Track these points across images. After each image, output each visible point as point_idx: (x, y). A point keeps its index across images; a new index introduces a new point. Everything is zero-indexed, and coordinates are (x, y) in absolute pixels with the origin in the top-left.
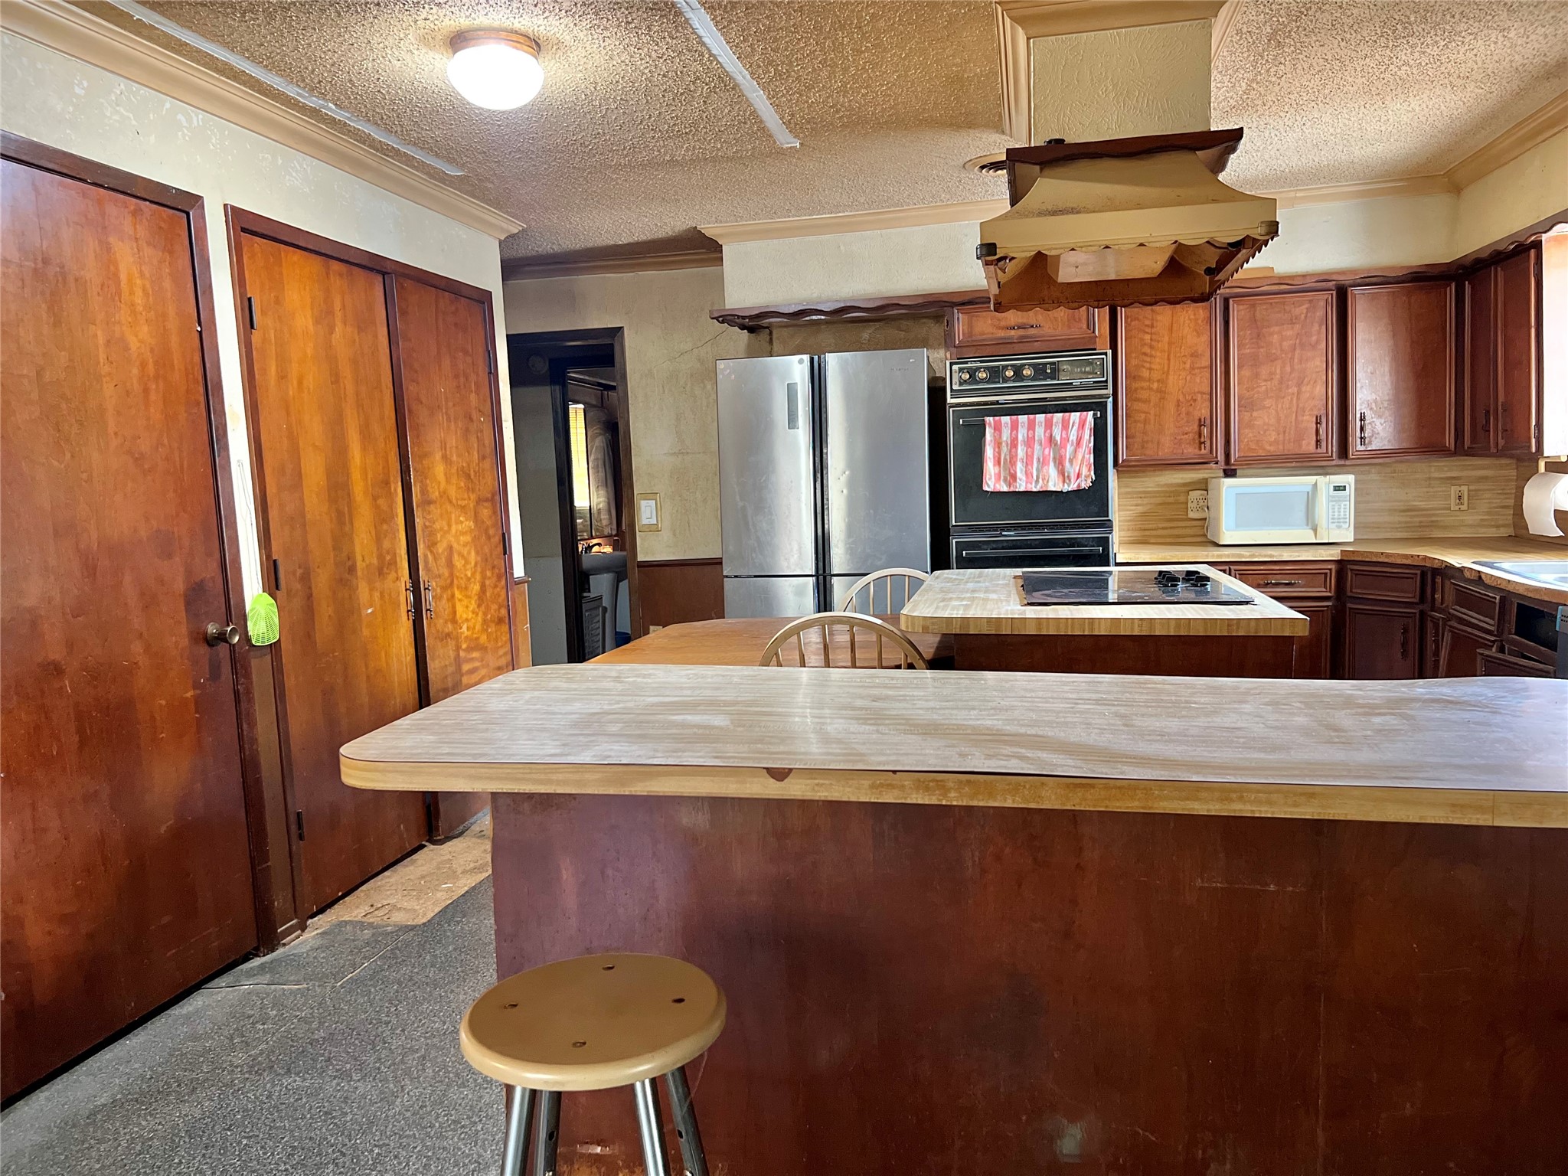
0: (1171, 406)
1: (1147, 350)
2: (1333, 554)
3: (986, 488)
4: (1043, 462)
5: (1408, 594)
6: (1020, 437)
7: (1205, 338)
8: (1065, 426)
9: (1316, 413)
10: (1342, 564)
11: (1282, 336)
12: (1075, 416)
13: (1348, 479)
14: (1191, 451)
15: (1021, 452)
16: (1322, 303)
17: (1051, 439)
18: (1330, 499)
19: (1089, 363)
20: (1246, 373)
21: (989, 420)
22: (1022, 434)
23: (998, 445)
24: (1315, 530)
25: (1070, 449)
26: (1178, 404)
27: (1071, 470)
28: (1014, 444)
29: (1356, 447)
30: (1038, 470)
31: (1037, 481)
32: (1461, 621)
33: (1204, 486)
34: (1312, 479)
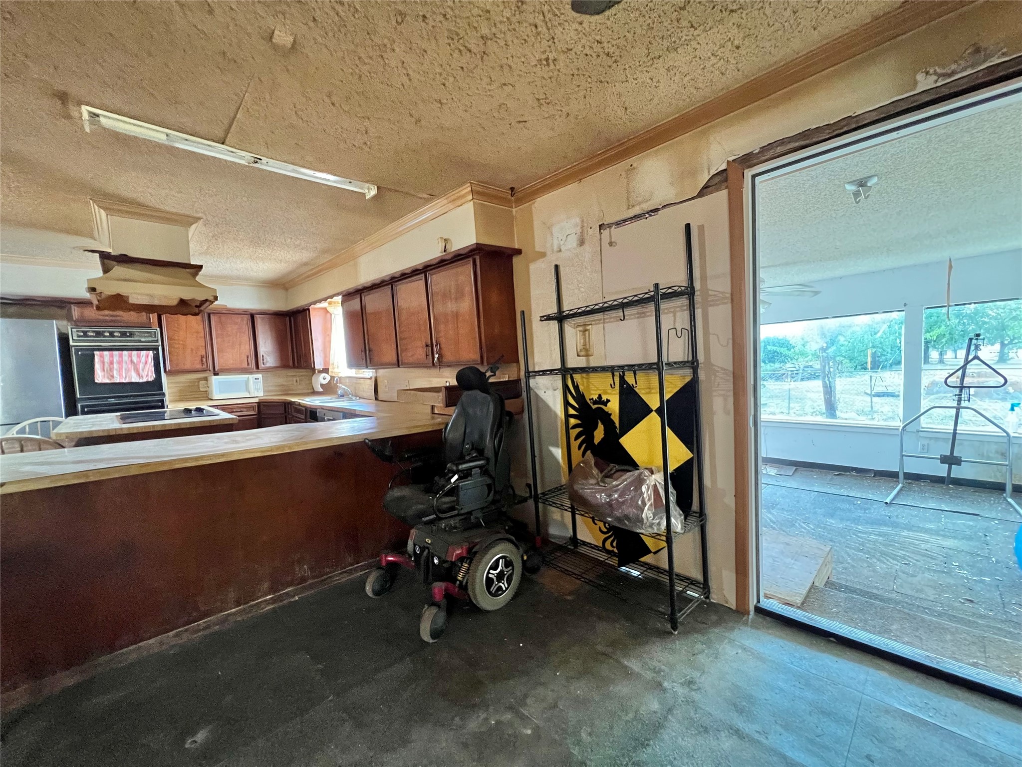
0: (188, 351)
1: (177, 330)
2: (257, 400)
3: (96, 381)
4: (128, 370)
5: (282, 410)
6: (115, 360)
7: (201, 327)
8: (139, 356)
9: (247, 354)
10: (259, 403)
11: (231, 328)
12: (144, 353)
13: (260, 376)
14: (198, 366)
15: (116, 366)
16: (246, 319)
17: (132, 361)
18: (254, 383)
19: (150, 332)
20: (219, 340)
21: (96, 353)
22: (116, 359)
23: (103, 363)
24: (249, 393)
25: (141, 366)
26: (192, 350)
27: (144, 374)
28: (112, 363)
29: (261, 365)
30: (125, 374)
31: (126, 378)
32: (296, 417)
33: (206, 379)
34: (247, 376)
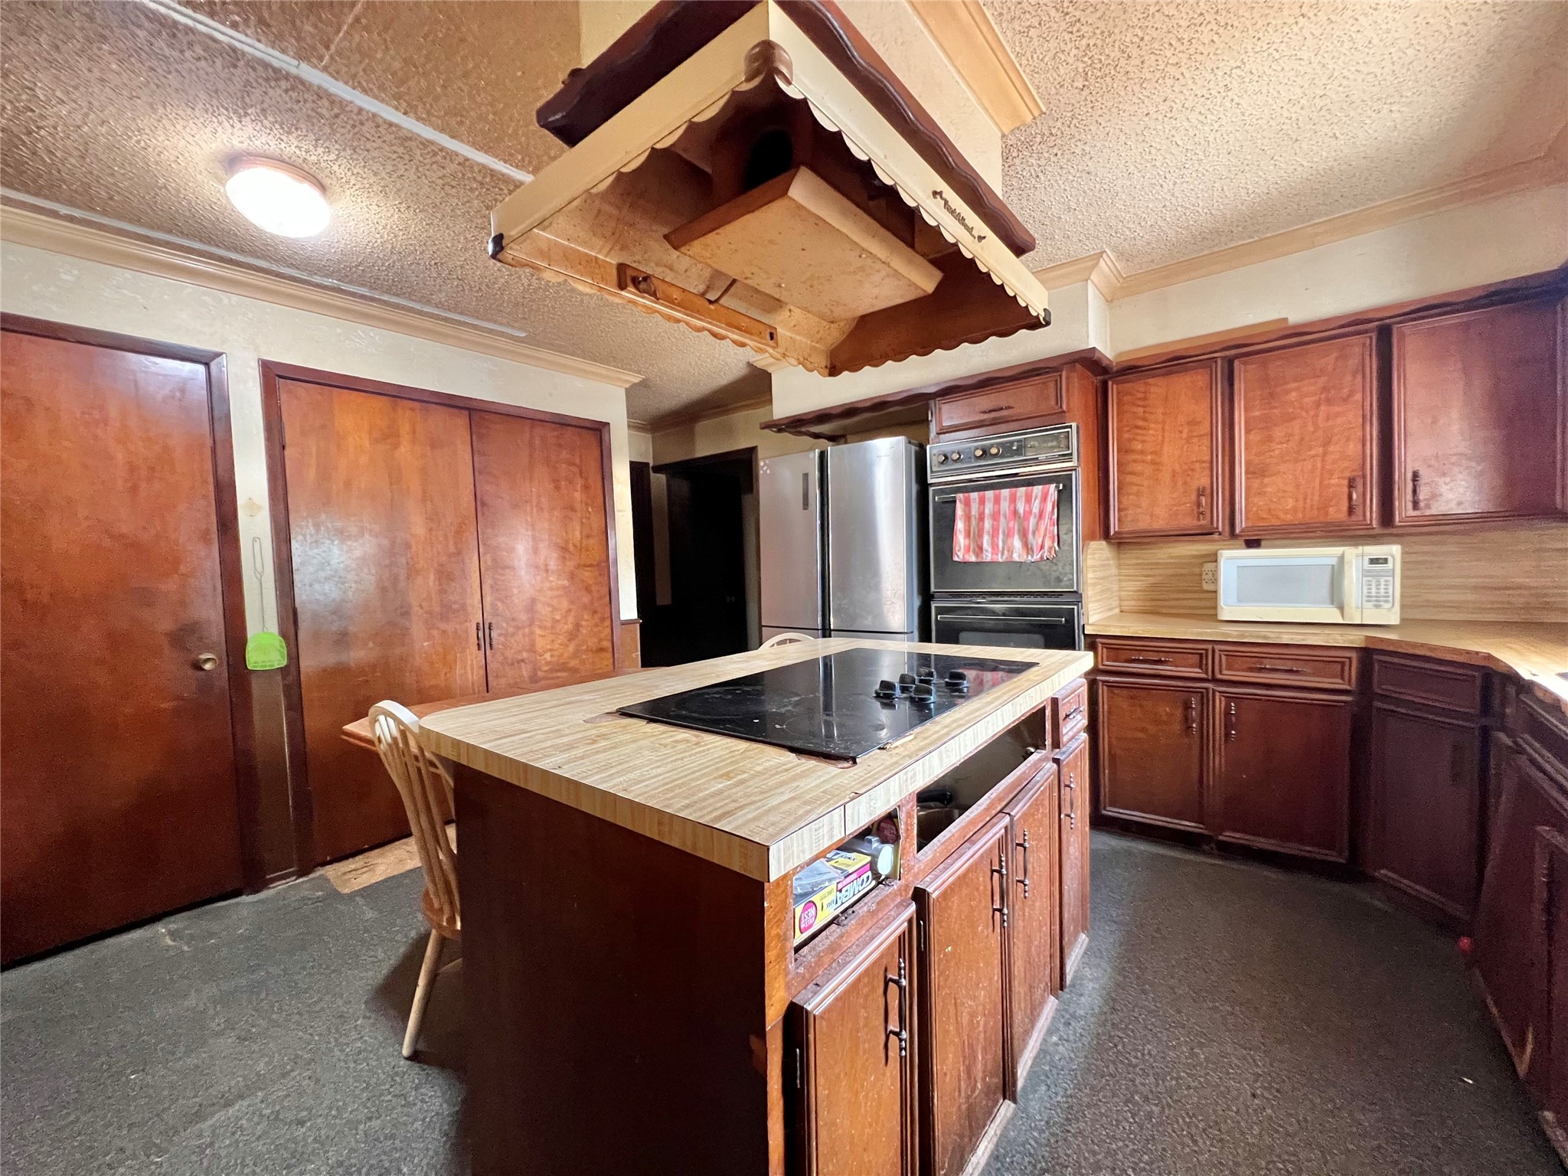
0: (1166, 476)
1: (1141, 423)
2: (1356, 638)
3: (956, 559)
4: (1008, 535)
6: (987, 511)
7: (1206, 405)
8: (1029, 499)
9: (1348, 474)
10: (1367, 654)
11: (1301, 393)
12: (1038, 489)
13: (1393, 551)
14: (1189, 522)
15: (987, 524)
16: (1357, 350)
17: (1015, 512)
18: (1366, 573)
19: (1056, 437)
20: (1255, 437)
21: (960, 496)
22: (989, 508)
23: (968, 518)
24: (1341, 608)
25: (1032, 521)
26: (1174, 474)
27: (1035, 541)
28: (981, 518)
29: (1403, 509)
30: (1004, 542)
31: (1003, 553)
33: (1214, 558)
34: (1338, 550)
